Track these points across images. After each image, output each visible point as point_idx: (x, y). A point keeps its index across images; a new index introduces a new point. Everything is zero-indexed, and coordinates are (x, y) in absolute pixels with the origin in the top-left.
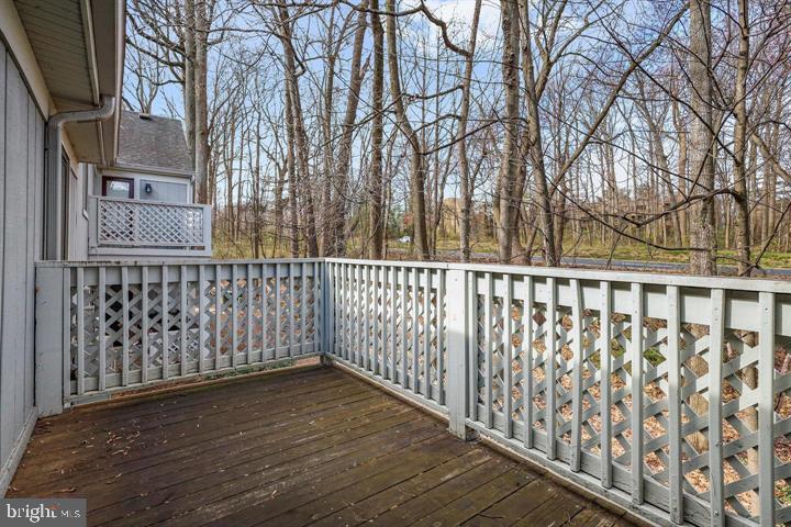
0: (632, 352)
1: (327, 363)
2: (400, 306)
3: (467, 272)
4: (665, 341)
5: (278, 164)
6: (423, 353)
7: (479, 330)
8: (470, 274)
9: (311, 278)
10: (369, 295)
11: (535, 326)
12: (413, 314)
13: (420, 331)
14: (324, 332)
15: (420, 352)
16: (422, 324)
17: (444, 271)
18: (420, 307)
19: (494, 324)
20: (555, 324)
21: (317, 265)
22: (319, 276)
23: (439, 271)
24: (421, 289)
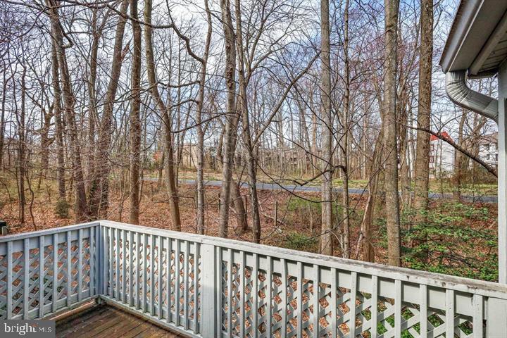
0: (313, 300)
1: (101, 303)
2: (165, 261)
3: (215, 247)
4: (330, 294)
5: (44, 110)
6: (183, 296)
7: (223, 283)
8: (218, 248)
9: (88, 239)
10: (139, 252)
11: (259, 282)
12: (175, 268)
13: (181, 281)
14: (98, 281)
15: (181, 295)
16: (183, 277)
17: (199, 244)
18: (181, 264)
19: (233, 279)
20: (271, 281)
21: (92, 230)
22: (95, 236)
23: (195, 244)
24: (182, 253)
